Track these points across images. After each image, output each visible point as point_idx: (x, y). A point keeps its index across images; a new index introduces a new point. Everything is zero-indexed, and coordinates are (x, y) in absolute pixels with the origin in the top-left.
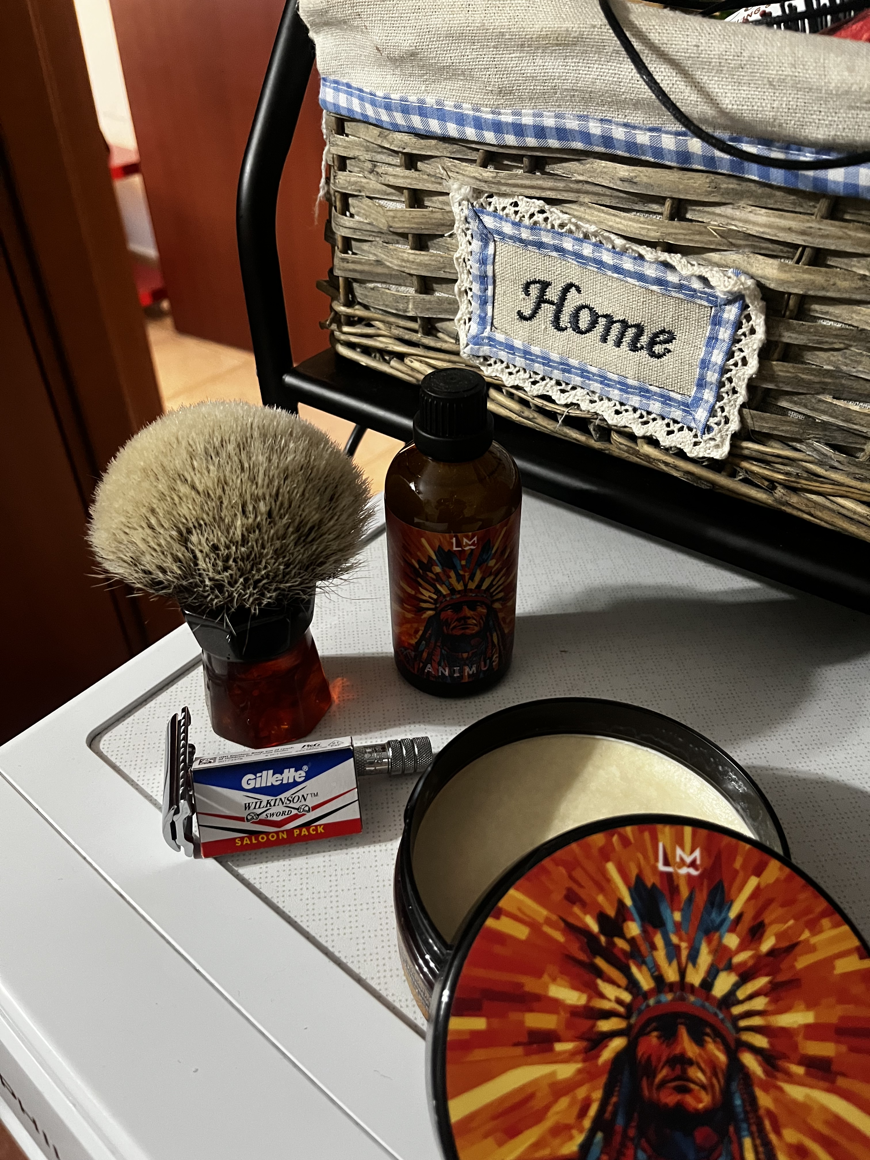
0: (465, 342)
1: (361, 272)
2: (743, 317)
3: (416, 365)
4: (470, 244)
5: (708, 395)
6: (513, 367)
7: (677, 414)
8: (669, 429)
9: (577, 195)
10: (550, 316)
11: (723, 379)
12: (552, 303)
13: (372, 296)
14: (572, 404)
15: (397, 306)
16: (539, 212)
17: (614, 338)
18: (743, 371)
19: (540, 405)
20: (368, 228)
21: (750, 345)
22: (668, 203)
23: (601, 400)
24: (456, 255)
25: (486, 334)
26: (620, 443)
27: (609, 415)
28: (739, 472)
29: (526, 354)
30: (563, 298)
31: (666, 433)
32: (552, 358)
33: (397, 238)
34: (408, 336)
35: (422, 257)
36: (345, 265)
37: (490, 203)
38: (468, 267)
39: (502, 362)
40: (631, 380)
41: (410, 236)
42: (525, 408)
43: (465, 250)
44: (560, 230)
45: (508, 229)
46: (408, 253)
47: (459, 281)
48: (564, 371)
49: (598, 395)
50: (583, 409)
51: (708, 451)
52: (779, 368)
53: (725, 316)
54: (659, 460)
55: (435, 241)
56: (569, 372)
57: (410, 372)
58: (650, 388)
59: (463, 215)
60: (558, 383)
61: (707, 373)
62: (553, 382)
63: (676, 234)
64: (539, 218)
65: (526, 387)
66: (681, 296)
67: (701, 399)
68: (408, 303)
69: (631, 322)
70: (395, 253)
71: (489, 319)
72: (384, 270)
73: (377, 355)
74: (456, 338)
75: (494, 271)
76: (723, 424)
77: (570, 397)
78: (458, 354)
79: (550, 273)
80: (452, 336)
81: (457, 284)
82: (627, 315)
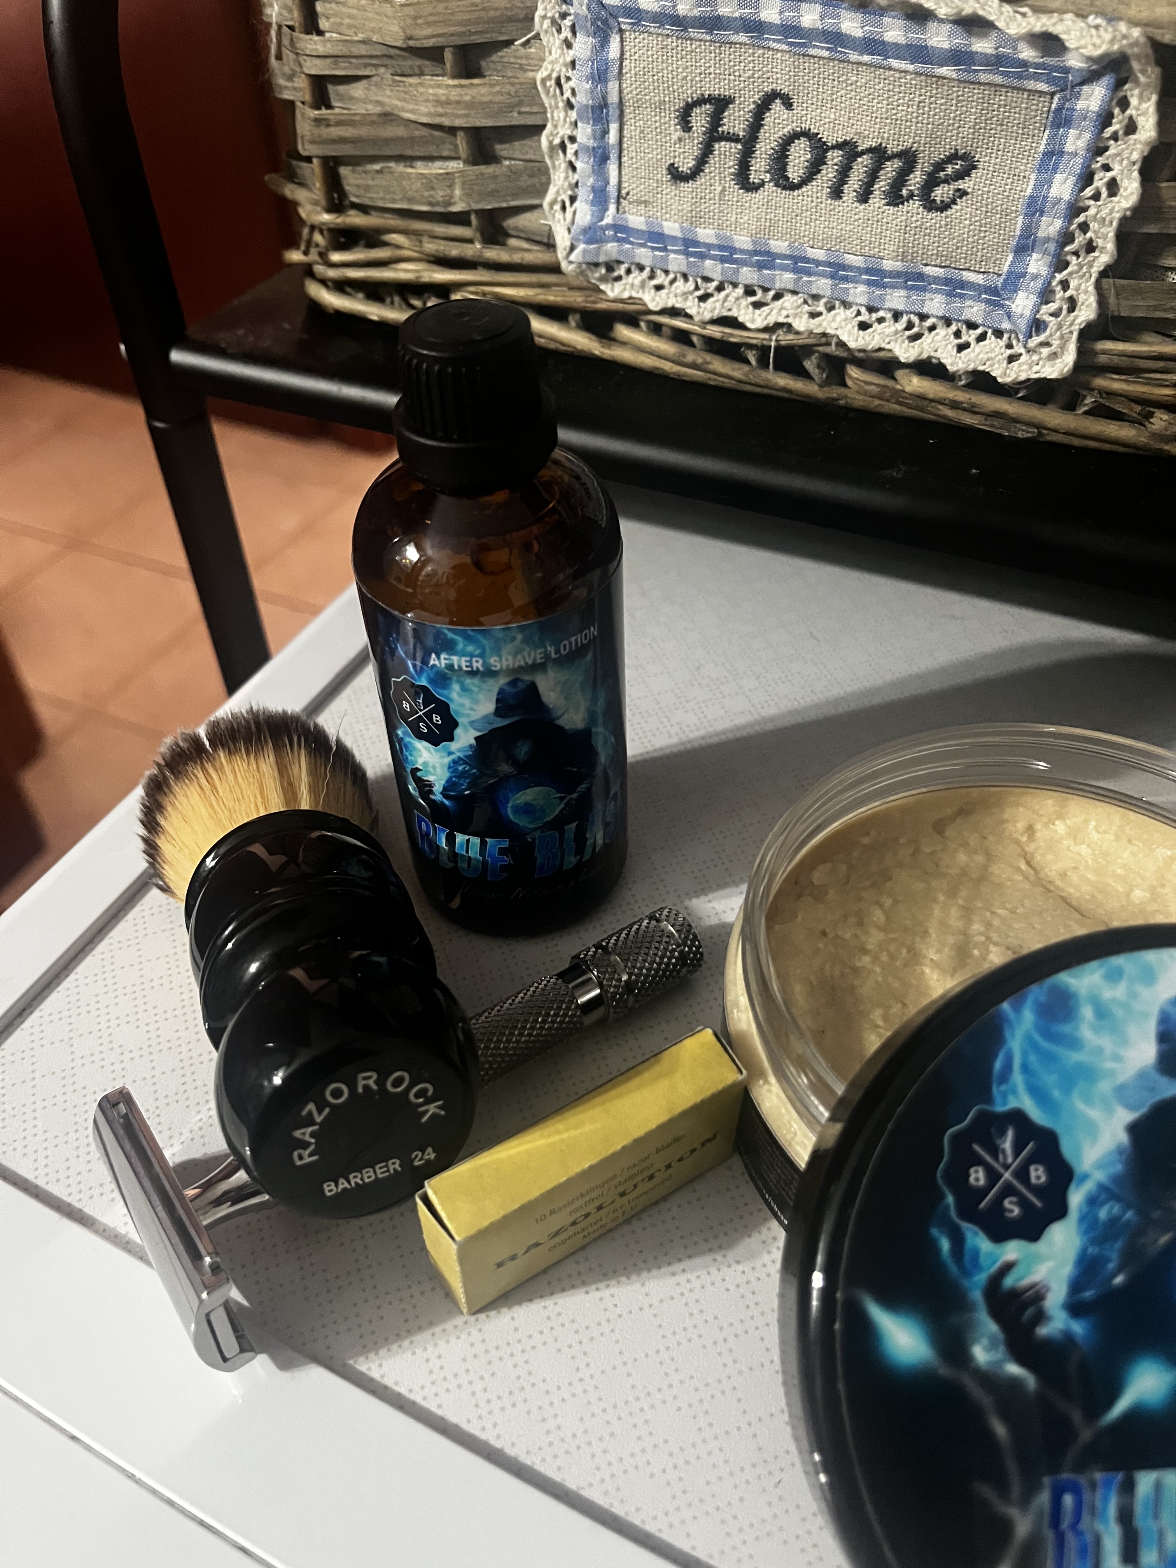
0: (568, 244)
1: (353, 141)
2: (1114, 103)
4: (570, 45)
6: (663, 275)
8: (959, 341)
10: (731, 165)
13: (379, 186)
14: (778, 326)
15: (432, 196)
19: (718, 335)
20: (363, 50)
21: (1125, 155)
23: (831, 308)
24: (539, 76)
25: (608, 220)
26: (866, 383)
27: (850, 334)
28: (1085, 397)
29: (689, 245)
31: (955, 350)
33: (419, 62)
34: (454, 251)
35: (477, 90)
36: (324, 131)
38: (568, 94)
39: (641, 268)
40: (890, 262)
41: (448, 55)
42: (685, 348)
43: (561, 61)
45: (650, 1)
46: (448, 86)
47: (549, 126)
48: (760, 266)
49: (824, 301)
50: (802, 329)
53: (1081, 105)
54: (941, 402)
55: (494, 58)
56: (770, 266)
60: (749, 291)
62: (740, 291)
65: (690, 308)
67: (1024, 275)
68: (451, 186)
69: (892, 147)
70: (421, 90)
71: (612, 190)
72: (400, 132)
73: (397, 299)
74: (545, 240)
75: (620, 92)
76: (1064, 312)
77: (773, 314)
78: (555, 269)
79: (732, 77)
80: (538, 239)
81: (545, 133)
82: (886, 135)
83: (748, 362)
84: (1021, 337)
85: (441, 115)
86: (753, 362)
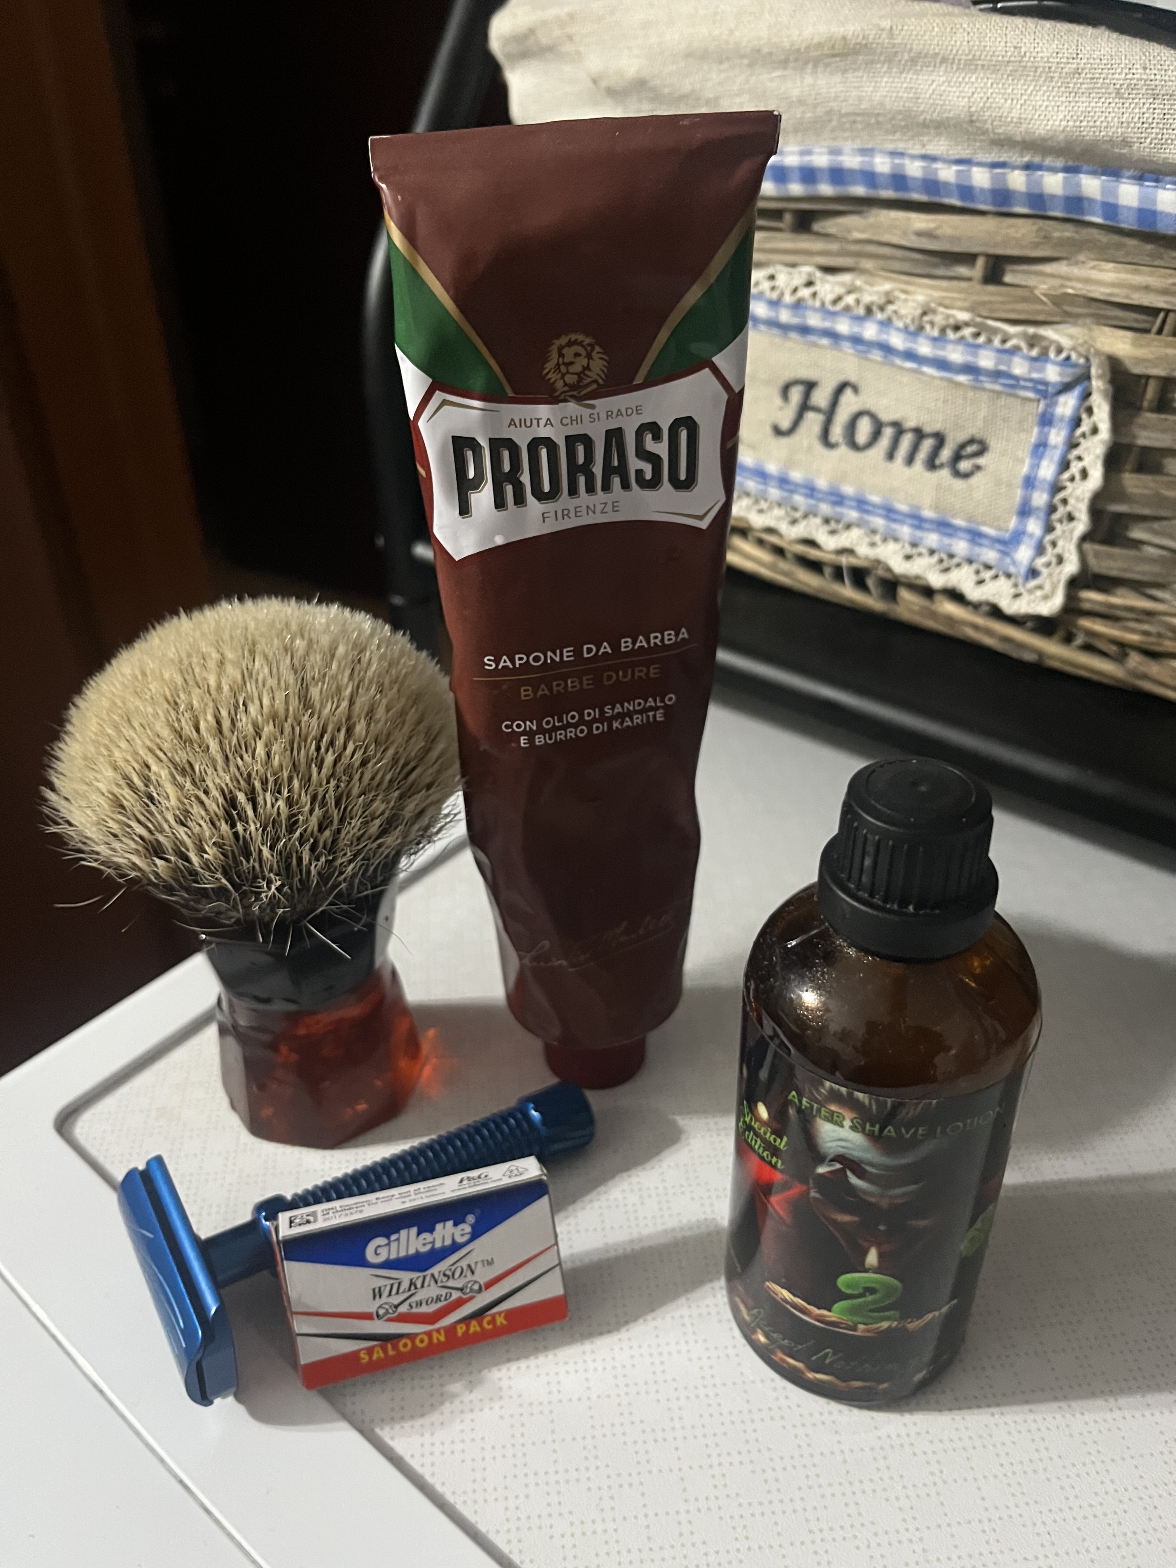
2: (1082, 410)
5: (1034, 527)
7: (990, 555)
8: (978, 577)
9: (858, 260)
10: (817, 428)
11: (1055, 501)
12: (819, 410)
14: (845, 550)
16: (805, 285)
17: (904, 454)
18: (1082, 487)
19: (804, 552)
21: (1092, 450)
22: (980, 262)
26: (911, 602)
27: (896, 561)
28: (1075, 635)
29: (783, 481)
30: (834, 403)
31: (974, 583)
32: (818, 486)
40: (928, 511)
42: (778, 558)
44: (832, 308)
48: (834, 503)
49: (879, 534)
50: (861, 554)
51: (1032, 605)
52: (1132, 482)
53: (1059, 410)
54: (965, 623)
56: (841, 504)
58: (954, 521)
60: (827, 521)
61: (1032, 495)
62: (819, 520)
64: (805, 293)
65: (782, 529)
66: (997, 387)
67: (1024, 533)
76: (1054, 565)
77: (842, 540)
82: (922, 420)
83: (823, 575)
84: (1022, 580)
86: (827, 576)
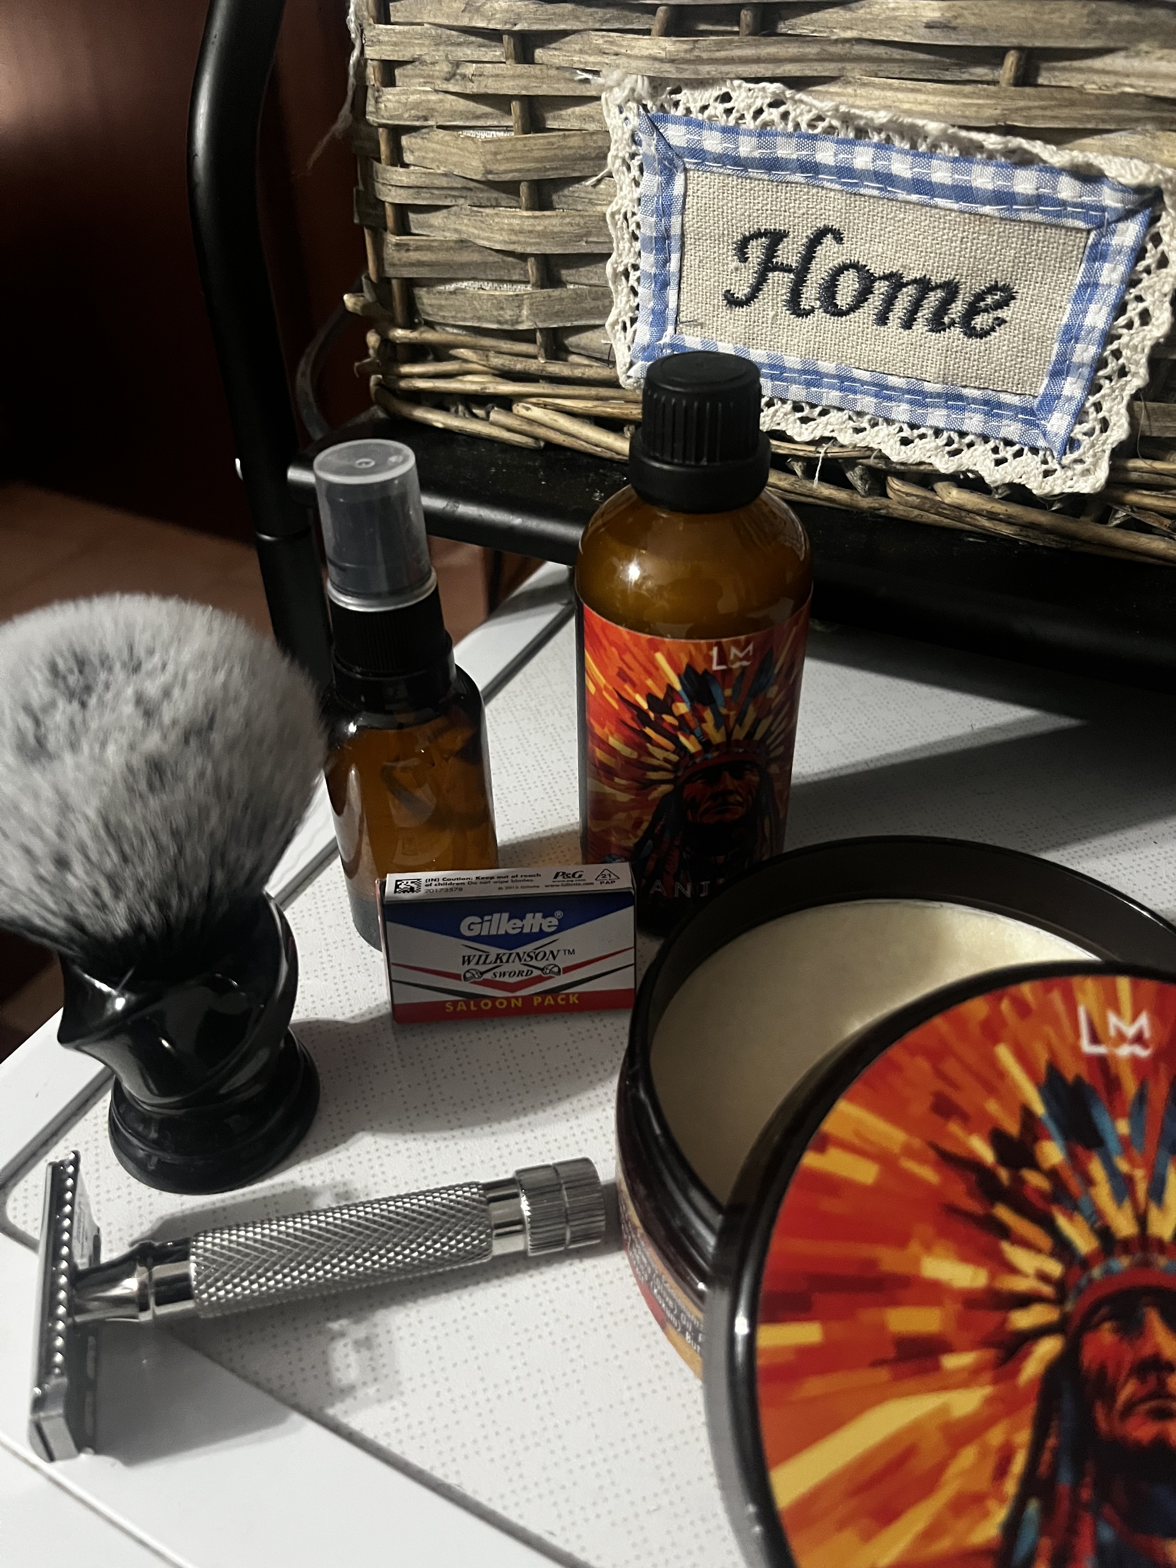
0: (627, 360)
1: (430, 265)
2: (1148, 238)
3: (536, 413)
4: (637, 184)
5: (1072, 387)
7: (1012, 429)
9: (840, 65)
10: (784, 293)
11: (1107, 353)
12: (787, 269)
13: (451, 306)
14: (824, 440)
15: (500, 315)
16: (771, 105)
17: (901, 314)
18: (1141, 334)
20: (444, 182)
21: (1157, 287)
22: (1011, 59)
23: (874, 425)
24: (608, 210)
25: (666, 339)
26: (907, 494)
28: (1116, 511)
30: (808, 257)
32: (787, 365)
33: (495, 194)
34: (520, 365)
35: (549, 221)
36: (405, 256)
37: (676, 104)
38: (633, 227)
41: (523, 189)
43: (629, 197)
44: (810, 131)
45: (713, 143)
46: (522, 217)
47: (614, 255)
48: (809, 384)
49: (868, 417)
50: (846, 443)
51: (1070, 483)
53: (1115, 241)
54: (979, 513)
55: (566, 192)
57: (526, 427)
58: (966, 392)
59: (628, 129)
61: (1073, 348)
63: (1030, 108)
64: (774, 114)
66: (1038, 217)
67: (1059, 397)
68: (520, 307)
69: (935, 279)
70: (497, 220)
71: (671, 314)
72: (476, 257)
73: (461, 408)
74: (606, 358)
75: (683, 225)
76: (1097, 431)
77: (819, 428)
78: (613, 384)
79: (787, 214)
80: (598, 356)
81: (610, 260)
82: (930, 268)
83: (793, 473)
84: (1055, 454)
85: (514, 243)
86: (799, 473)
